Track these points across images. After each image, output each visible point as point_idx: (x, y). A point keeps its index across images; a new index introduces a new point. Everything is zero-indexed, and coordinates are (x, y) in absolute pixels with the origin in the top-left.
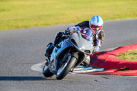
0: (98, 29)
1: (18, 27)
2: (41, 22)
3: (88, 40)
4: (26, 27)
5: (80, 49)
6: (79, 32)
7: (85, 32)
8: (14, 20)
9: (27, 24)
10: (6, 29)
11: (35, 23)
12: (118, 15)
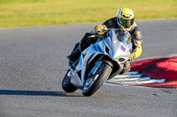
1: (55, 23)
2: (85, 18)
4: (65, 23)
8: (49, 14)
9: (66, 20)
10: (39, 24)
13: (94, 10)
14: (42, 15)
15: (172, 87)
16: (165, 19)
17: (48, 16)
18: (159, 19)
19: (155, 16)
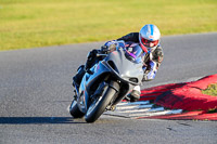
0: (152, 45)
1: (46, 44)
2: (83, 37)
3: (135, 62)
4: (59, 44)
5: (122, 76)
6: (121, 49)
7: (131, 49)
9: (60, 40)
10: (28, 46)
11: (74, 37)
12: (205, 25)
13: (94, 26)
14: (30, 34)
15: (191, 119)
16: (181, 35)
17: (37, 35)
18: (174, 35)
19: (169, 32)
